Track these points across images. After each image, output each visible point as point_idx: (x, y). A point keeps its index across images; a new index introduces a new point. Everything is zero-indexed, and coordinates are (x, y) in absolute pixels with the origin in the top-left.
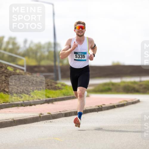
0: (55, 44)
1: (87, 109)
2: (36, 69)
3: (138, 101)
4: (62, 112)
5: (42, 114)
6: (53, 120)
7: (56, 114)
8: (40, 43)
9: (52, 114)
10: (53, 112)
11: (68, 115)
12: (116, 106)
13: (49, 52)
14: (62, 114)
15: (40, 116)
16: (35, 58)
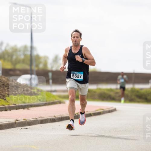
0: (32, 47)
1: (63, 116)
2: (11, 73)
3: (115, 110)
4: (37, 119)
5: (17, 120)
6: (29, 127)
7: (32, 120)
8: (16, 46)
9: (28, 120)
10: (29, 119)
11: (44, 121)
12: (92, 114)
13: (25, 55)
14: (38, 120)
15: (15, 122)
16: (11, 61)
